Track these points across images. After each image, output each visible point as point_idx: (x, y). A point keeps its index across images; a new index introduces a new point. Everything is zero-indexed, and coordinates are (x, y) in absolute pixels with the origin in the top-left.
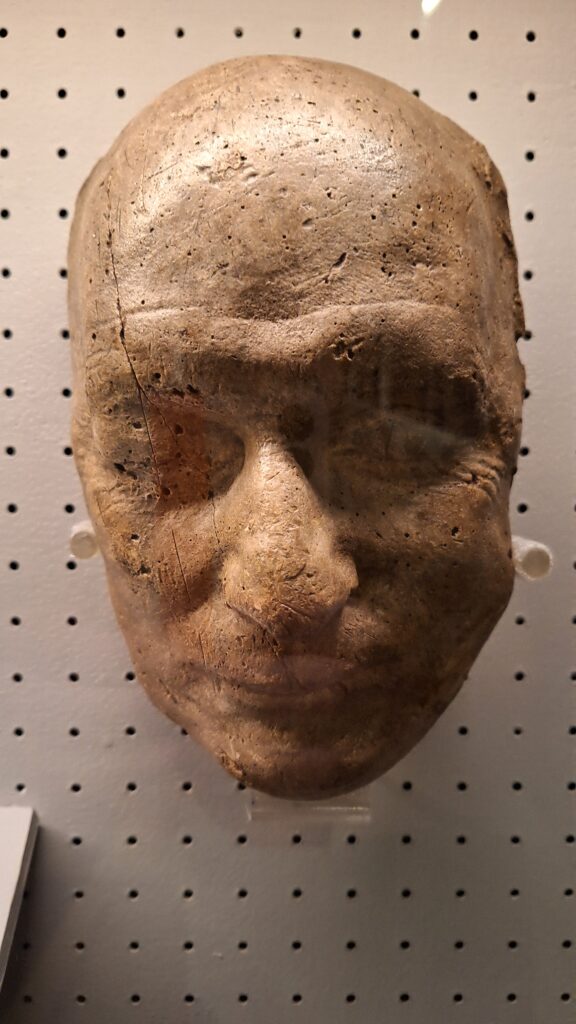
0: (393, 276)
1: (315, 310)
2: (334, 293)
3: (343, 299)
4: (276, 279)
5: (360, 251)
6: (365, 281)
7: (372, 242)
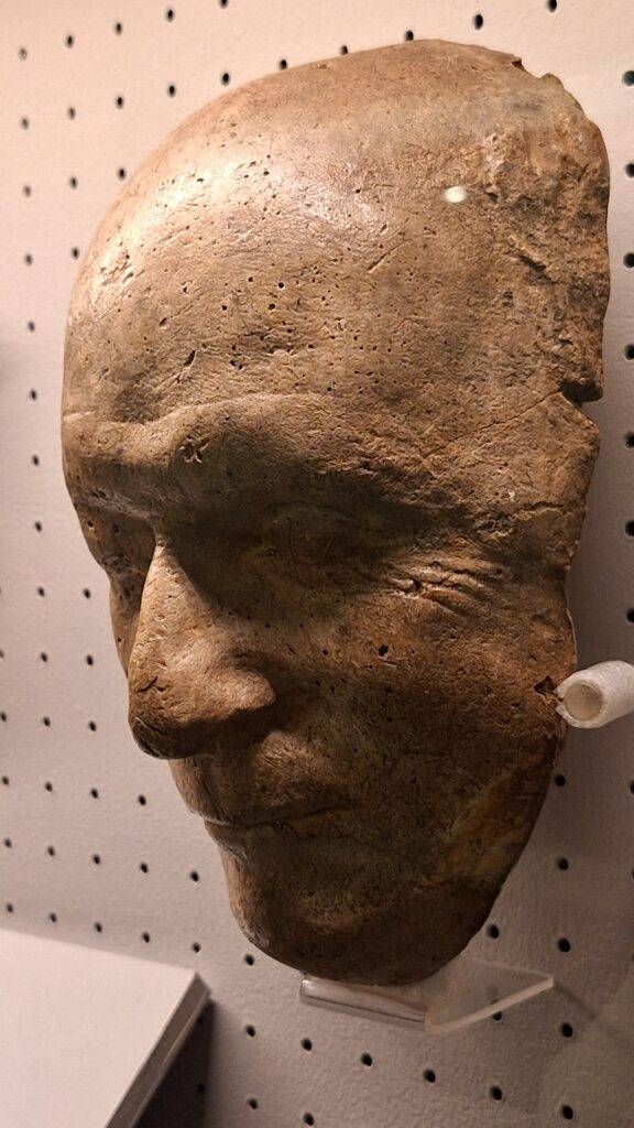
0: (243, 369)
1: (171, 411)
2: (184, 393)
3: (191, 400)
4: (141, 382)
5: (209, 347)
6: (212, 377)
7: (220, 335)
